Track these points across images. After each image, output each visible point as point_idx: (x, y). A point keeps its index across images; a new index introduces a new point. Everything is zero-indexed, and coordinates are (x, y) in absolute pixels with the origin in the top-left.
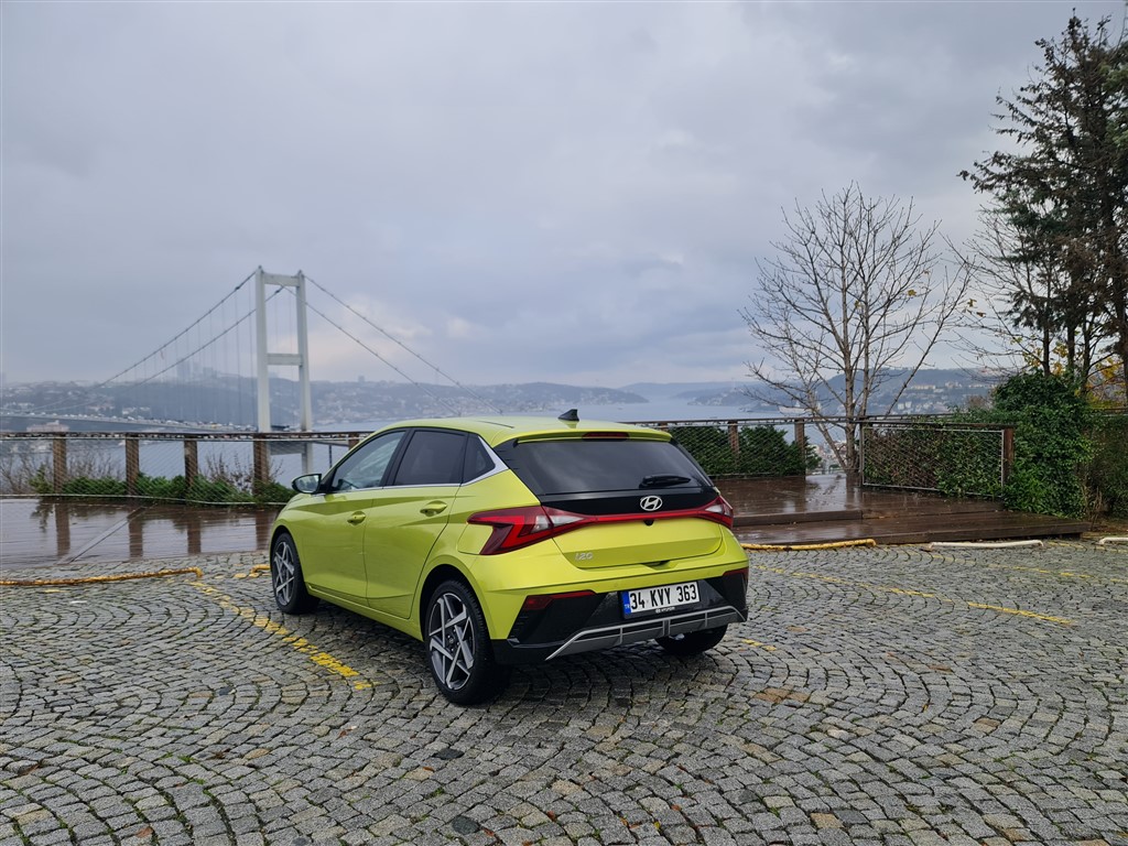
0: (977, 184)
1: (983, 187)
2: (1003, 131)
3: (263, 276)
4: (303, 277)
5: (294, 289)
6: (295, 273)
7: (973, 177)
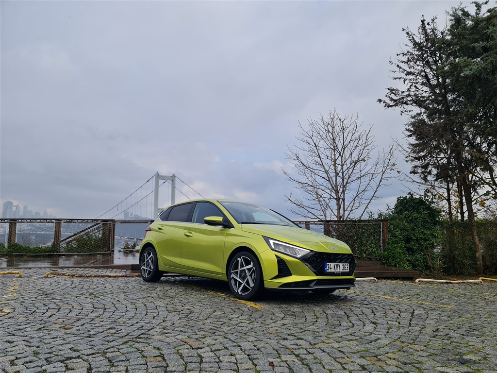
0: (386, 105)
1: (389, 106)
2: (396, 78)
3: (158, 176)
4: (175, 176)
5: (171, 181)
6: (172, 175)
7: (384, 102)
